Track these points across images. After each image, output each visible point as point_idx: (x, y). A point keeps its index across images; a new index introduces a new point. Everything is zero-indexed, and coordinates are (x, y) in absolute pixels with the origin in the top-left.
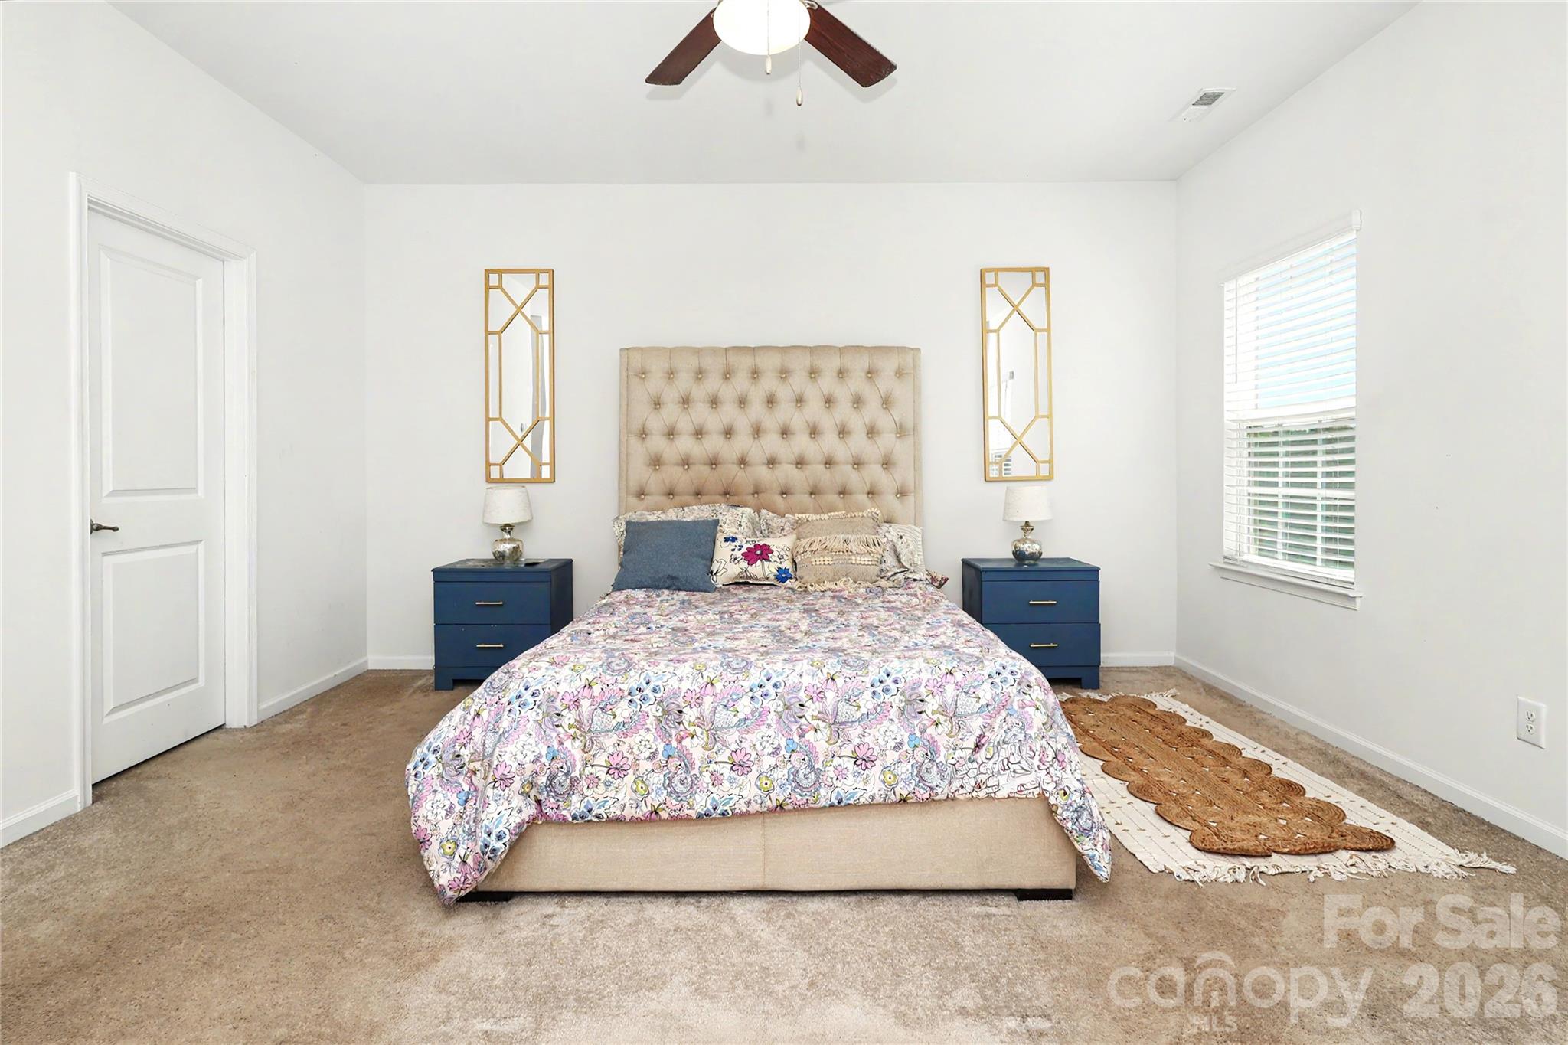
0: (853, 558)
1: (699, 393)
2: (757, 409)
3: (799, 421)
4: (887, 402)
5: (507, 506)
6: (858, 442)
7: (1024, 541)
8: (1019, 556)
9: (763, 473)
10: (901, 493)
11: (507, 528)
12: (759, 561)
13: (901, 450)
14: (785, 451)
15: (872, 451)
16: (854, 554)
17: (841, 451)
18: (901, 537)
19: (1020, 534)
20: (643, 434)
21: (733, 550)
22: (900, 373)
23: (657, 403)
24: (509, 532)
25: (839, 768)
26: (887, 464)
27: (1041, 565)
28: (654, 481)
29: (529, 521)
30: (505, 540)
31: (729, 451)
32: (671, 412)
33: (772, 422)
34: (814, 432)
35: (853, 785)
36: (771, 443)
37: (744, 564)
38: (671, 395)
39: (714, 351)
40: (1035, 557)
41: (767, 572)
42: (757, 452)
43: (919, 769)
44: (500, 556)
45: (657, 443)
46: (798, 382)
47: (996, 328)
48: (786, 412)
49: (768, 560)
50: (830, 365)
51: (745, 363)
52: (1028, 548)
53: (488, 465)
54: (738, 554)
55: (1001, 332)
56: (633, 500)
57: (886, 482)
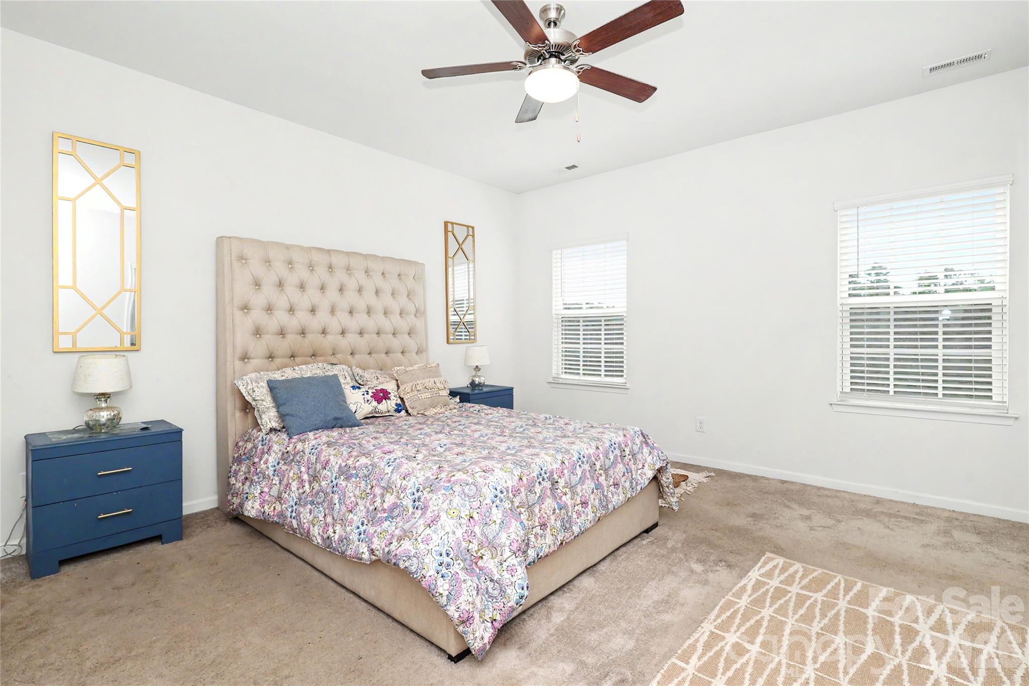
1: (291, 279)
2: (332, 294)
3: (361, 304)
4: (411, 293)
6: (395, 319)
7: (475, 376)
8: (473, 385)
9: (337, 340)
10: (419, 352)
11: (102, 396)
12: (384, 401)
13: (418, 323)
14: (353, 324)
15: (402, 325)
17: (386, 324)
19: (474, 373)
20: (245, 308)
21: (363, 395)
22: (415, 278)
23: (257, 284)
24: (106, 401)
26: (412, 333)
30: (102, 408)
31: (315, 323)
32: (269, 291)
33: (344, 304)
34: (370, 311)
36: (343, 318)
37: (375, 403)
38: (269, 280)
40: (481, 385)
41: (390, 408)
42: (334, 325)
45: (257, 316)
46: (360, 277)
47: (452, 256)
48: (351, 297)
49: (389, 399)
50: (377, 268)
51: (323, 260)
52: (477, 380)
53: (57, 334)
54: (368, 397)
55: (454, 259)
56: (239, 363)
57: (412, 344)
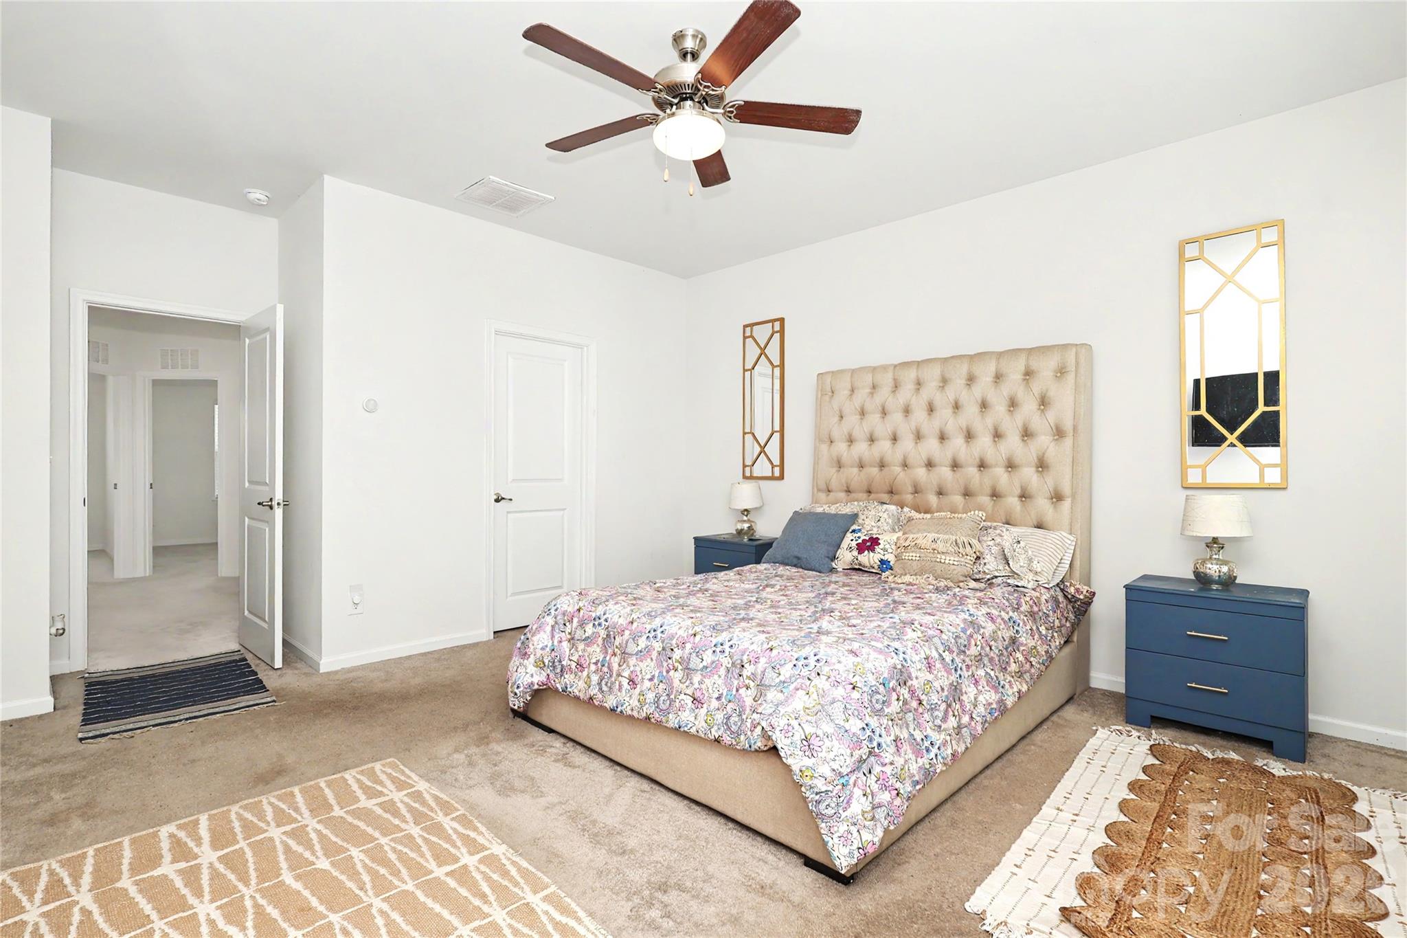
0: (939, 556)
1: (872, 405)
2: (918, 417)
3: (955, 427)
4: (1044, 402)
5: (746, 496)
6: (1013, 443)
7: (1213, 561)
8: (1202, 579)
9: (921, 473)
10: (1057, 497)
11: (746, 512)
12: (866, 552)
13: (1059, 454)
15: (1025, 454)
16: (938, 553)
17: (995, 454)
18: (1019, 542)
22: (1061, 372)
23: (840, 416)
24: (747, 516)
25: (682, 702)
26: (1042, 465)
27: (1236, 594)
28: (837, 480)
29: (760, 507)
30: (744, 520)
31: (894, 455)
32: (851, 422)
33: (931, 427)
34: (969, 436)
35: (687, 717)
36: (931, 446)
37: (855, 553)
38: (851, 408)
39: (884, 368)
40: (1228, 582)
41: (872, 562)
43: (728, 718)
44: (740, 532)
45: (841, 447)
46: (957, 387)
47: (1198, 306)
49: (873, 551)
50: (985, 372)
51: (912, 374)
52: (1218, 570)
53: (744, 466)
54: (855, 544)
55: (1206, 312)
56: (822, 496)
